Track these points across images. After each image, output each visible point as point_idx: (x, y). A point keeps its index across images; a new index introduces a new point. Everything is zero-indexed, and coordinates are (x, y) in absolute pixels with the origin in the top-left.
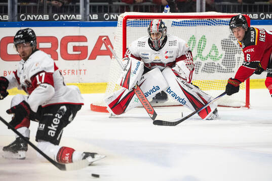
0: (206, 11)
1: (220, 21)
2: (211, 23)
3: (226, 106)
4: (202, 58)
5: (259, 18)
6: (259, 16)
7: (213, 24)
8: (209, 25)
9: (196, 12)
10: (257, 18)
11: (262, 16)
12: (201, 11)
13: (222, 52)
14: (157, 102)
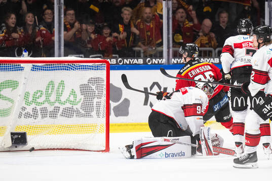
0: (65, 56)
1: (80, 66)
2: (70, 68)
3: (86, 150)
4: (62, 103)
5: (117, 63)
6: (117, 61)
7: (72, 69)
8: (67, 70)
9: (54, 57)
10: (115, 63)
11: (120, 61)
12: (60, 56)
13: (80, 97)
14: (16, 147)
